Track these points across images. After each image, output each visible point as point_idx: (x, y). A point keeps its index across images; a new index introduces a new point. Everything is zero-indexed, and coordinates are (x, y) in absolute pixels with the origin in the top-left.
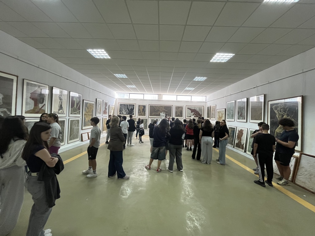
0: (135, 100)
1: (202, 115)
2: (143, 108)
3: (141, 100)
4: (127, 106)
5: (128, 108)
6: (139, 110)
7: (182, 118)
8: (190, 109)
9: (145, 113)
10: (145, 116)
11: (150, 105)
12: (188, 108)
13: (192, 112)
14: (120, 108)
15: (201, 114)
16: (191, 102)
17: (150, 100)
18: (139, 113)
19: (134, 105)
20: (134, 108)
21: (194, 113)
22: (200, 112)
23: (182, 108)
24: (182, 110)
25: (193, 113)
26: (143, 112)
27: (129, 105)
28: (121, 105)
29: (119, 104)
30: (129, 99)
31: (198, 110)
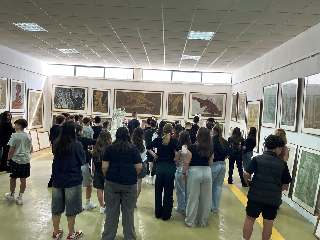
0: (87, 79)
1: (222, 111)
2: (102, 96)
3: (100, 79)
4: (71, 92)
5: (71, 96)
6: (94, 101)
7: (182, 117)
8: (198, 100)
9: (107, 107)
10: (107, 112)
11: (116, 91)
12: (194, 98)
13: (201, 106)
14: (56, 96)
15: (220, 110)
16: (202, 85)
17: (117, 81)
18: (94, 106)
19: (84, 91)
20: (84, 96)
21: (207, 109)
22: (218, 107)
23: (181, 96)
24: (181, 101)
25: (204, 108)
26: (102, 104)
27: (75, 89)
28: (57, 89)
29: (54, 87)
30: (74, 78)
31: (214, 101)
